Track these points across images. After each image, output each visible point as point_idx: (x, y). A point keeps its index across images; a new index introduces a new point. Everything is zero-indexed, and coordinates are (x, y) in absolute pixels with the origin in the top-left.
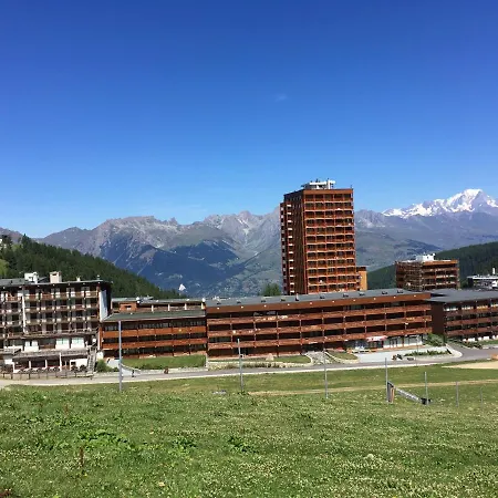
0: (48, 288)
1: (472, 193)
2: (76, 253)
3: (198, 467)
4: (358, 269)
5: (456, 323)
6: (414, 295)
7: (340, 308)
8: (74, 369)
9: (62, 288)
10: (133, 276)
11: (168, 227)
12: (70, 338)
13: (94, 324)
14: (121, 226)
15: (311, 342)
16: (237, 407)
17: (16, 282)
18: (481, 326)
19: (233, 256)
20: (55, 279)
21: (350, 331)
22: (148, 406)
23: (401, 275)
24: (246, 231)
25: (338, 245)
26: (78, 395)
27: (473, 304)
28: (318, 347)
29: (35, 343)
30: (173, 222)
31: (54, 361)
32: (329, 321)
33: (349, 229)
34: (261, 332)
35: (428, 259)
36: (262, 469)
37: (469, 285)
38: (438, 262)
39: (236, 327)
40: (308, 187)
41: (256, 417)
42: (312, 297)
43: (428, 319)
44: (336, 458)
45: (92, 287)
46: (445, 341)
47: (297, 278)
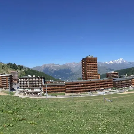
0: (33, 78)
1: (121, 59)
2: (38, 71)
3: (62, 117)
4: (98, 74)
5: (118, 85)
6: (110, 80)
7: (94, 83)
8: (38, 95)
9: (35, 78)
10: (50, 76)
11: (57, 66)
12: (37, 88)
13: (42, 86)
14: (47, 66)
15: (88, 90)
16: (71, 104)
17: (27, 77)
18: (123, 85)
19: (71, 72)
20: (34, 76)
21: (96, 87)
22: (52, 103)
23: (108, 75)
24: (74, 66)
25: (94, 69)
26: (38, 100)
27: (121, 81)
28: (90, 91)
29: (30, 89)
30: (58, 64)
31: (34, 93)
32: (92, 85)
33: (96, 66)
34: (77, 88)
35: (113, 72)
36: (76, 118)
37: (121, 77)
38: (114, 73)
39: (72, 87)
40: (88, 57)
41: (75, 106)
42: (88, 81)
43: (112, 84)
44: (91, 115)
45: (41, 78)
46: (116, 89)
47: (85, 76)
